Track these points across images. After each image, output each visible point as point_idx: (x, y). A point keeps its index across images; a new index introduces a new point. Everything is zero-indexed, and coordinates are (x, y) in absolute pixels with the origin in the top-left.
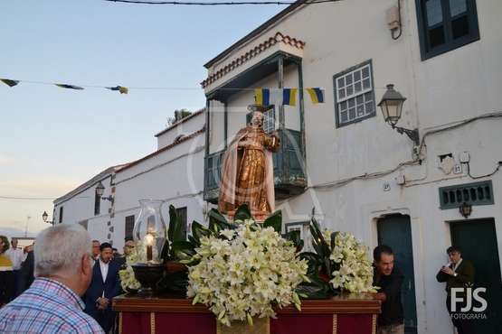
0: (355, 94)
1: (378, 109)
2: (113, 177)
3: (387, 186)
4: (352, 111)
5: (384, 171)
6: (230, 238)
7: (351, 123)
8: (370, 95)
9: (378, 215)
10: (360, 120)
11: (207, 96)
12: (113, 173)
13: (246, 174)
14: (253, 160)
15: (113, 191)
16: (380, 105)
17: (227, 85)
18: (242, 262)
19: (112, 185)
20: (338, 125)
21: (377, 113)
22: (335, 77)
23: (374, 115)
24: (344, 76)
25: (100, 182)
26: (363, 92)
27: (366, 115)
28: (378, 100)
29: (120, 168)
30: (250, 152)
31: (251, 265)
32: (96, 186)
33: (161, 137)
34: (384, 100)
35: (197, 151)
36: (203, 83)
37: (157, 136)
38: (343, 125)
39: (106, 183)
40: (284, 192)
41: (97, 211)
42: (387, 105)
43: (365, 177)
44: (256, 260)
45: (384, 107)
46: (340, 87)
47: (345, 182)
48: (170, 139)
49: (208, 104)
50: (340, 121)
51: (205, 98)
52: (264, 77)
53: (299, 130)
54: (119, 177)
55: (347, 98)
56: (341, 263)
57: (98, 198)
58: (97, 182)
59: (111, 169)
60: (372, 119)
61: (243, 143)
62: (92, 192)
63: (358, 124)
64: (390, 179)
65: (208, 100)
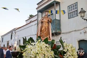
0: (73, 11)
1: (79, 14)
2: (15, 31)
3: (81, 33)
4: (72, 15)
5: (80, 29)
6: (33, 45)
7: (72, 18)
8: (77, 11)
9: (79, 40)
10: (74, 17)
11: (37, 11)
12: (15, 30)
13: (43, 28)
14: (45, 25)
15: (15, 34)
16: (79, 13)
17: (42, 9)
18: (35, 51)
19: (15, 32)
20: (69, 18)
21: (79, 15)
22: (68, 7)
23: (78, 16)
24: (70, 6)
25: (12, 32)
26: (75, 10)
27: (76, 16)
28: (79, 12)
29: (17, 28)
30: (44, 23)
31: (37, 52)
32: (11, 33)
33: (27, 21)
34: (80, 12)
35: (35, 24)
36: (37, 8)
37: (26, 21)
38: (70, 18)
39: (14, 32)
40: (56, 34)
41: (11, 39)
42: (81, 13)
43: (75, 31)
44: (38, 51)
45: (80, 14)
46: (69, 9)
47: (70, 32)
48: (29, 22)
49: (38, 13)
50: (69, 17)
51: (37, 12)
52: (51, 7)
53: (59, 19)
54: (17, 31)
55: (71, 12)
56: (67, 52)
57: (12, 35)
58: (11, 32)
59: (15, 29)
60: (77, 17)
61: (42, 21)
62: (10, 34)
63: (74, 18)
64: (82, 31)
65: (38, 12)
